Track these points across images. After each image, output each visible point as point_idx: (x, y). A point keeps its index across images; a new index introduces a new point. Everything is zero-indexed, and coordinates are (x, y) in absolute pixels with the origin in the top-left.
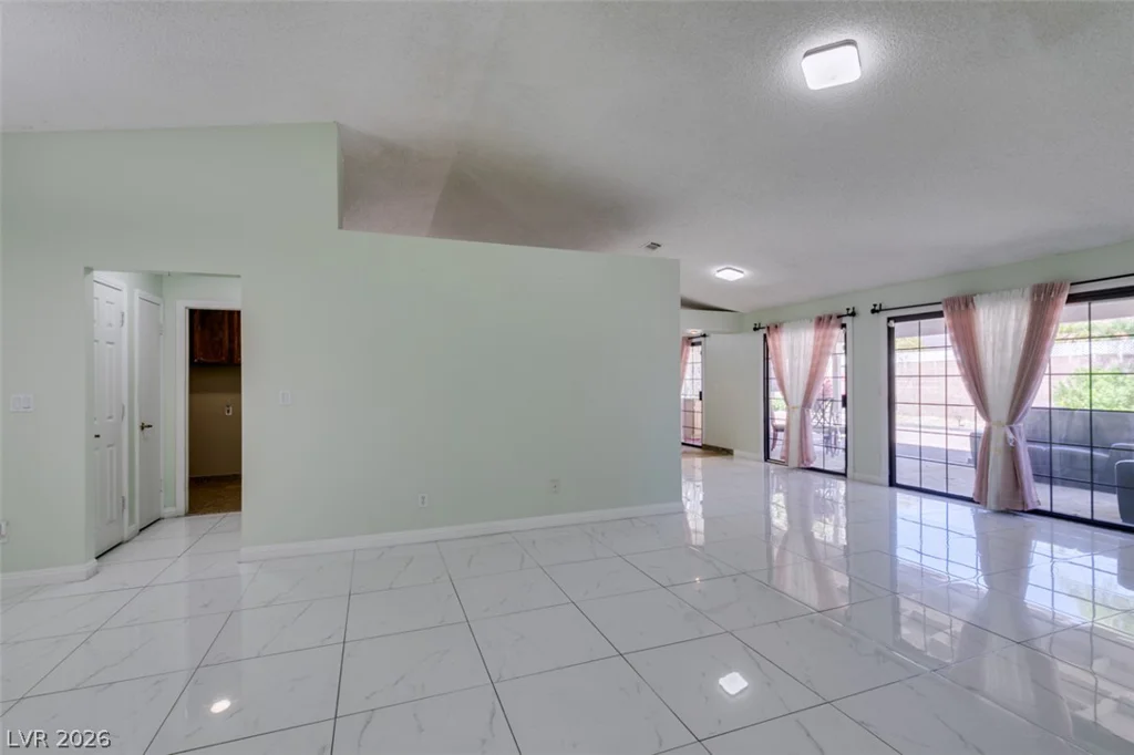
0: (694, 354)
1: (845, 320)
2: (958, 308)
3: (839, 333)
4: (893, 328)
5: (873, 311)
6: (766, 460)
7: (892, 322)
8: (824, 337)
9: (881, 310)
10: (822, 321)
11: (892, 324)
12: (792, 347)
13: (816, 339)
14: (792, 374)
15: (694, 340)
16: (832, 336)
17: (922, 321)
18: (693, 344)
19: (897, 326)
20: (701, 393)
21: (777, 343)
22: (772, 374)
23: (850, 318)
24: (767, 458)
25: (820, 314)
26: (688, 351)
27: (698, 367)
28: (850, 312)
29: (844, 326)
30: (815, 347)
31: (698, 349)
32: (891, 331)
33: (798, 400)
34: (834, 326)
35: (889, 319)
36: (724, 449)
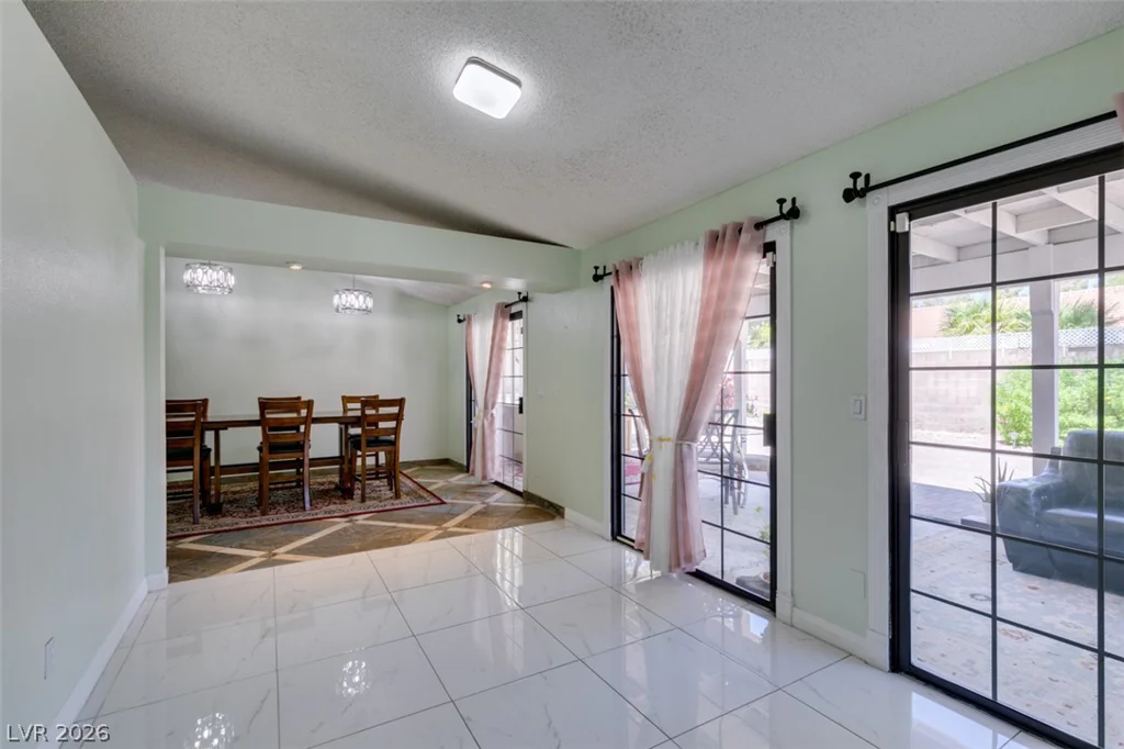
0: (514, 331)
1: (772, 233)
3: (758, 267)
4: (907, 235)
5: (849, 195)
6: (614, 539)
7: (901, 216)
8: (726, 275)
9: (868, 189)
10: (720, 242)
12: (658, 307)
13: (707, 283)
14: (657, 367)
15: (514, 309)
16: (740, 274)
18: (513, 317)
19: (917, 226)
20: (521, 399)
21: (632, 303)
22: (626, 368)
23: (785, 225)
24: (617, 532)
25: (717, 227)
26: (504, 328)
27: (519, 354)
28: (787, 207)
29: (770, 247)
30: (706, 304)
31: (518, 323)
32: (898, 246)
33: (669, 423)
34: (747, 250)
35: (893, 212)
36: (551, 505)
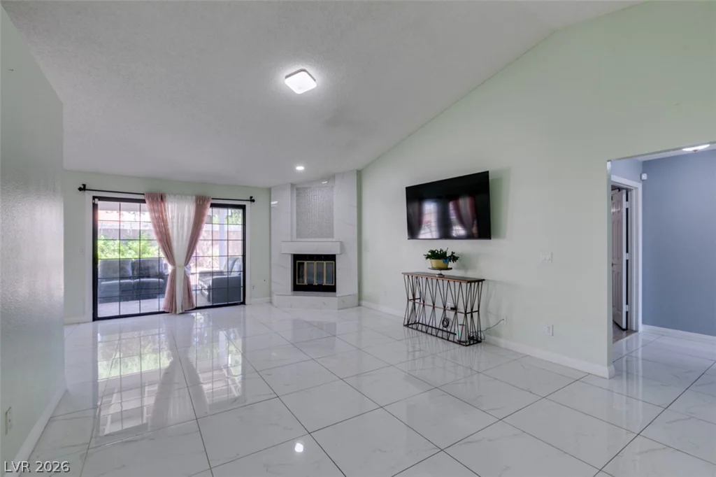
2: (157, 198)
4: (97, 205)
5: (80, 189)
7: (96, 200)
9: (86, 189)
11: (97, 201)
17: (122, 203)
19: (100, 203)
32: (95, 206)
35: (94, 198)
